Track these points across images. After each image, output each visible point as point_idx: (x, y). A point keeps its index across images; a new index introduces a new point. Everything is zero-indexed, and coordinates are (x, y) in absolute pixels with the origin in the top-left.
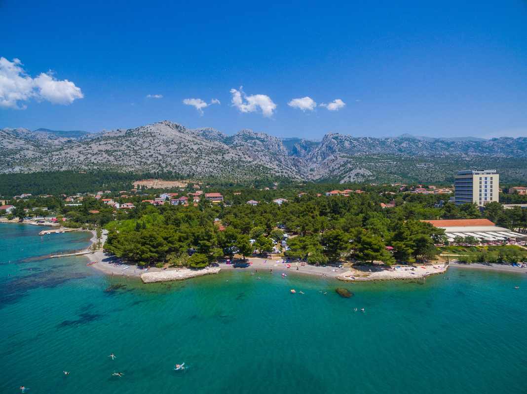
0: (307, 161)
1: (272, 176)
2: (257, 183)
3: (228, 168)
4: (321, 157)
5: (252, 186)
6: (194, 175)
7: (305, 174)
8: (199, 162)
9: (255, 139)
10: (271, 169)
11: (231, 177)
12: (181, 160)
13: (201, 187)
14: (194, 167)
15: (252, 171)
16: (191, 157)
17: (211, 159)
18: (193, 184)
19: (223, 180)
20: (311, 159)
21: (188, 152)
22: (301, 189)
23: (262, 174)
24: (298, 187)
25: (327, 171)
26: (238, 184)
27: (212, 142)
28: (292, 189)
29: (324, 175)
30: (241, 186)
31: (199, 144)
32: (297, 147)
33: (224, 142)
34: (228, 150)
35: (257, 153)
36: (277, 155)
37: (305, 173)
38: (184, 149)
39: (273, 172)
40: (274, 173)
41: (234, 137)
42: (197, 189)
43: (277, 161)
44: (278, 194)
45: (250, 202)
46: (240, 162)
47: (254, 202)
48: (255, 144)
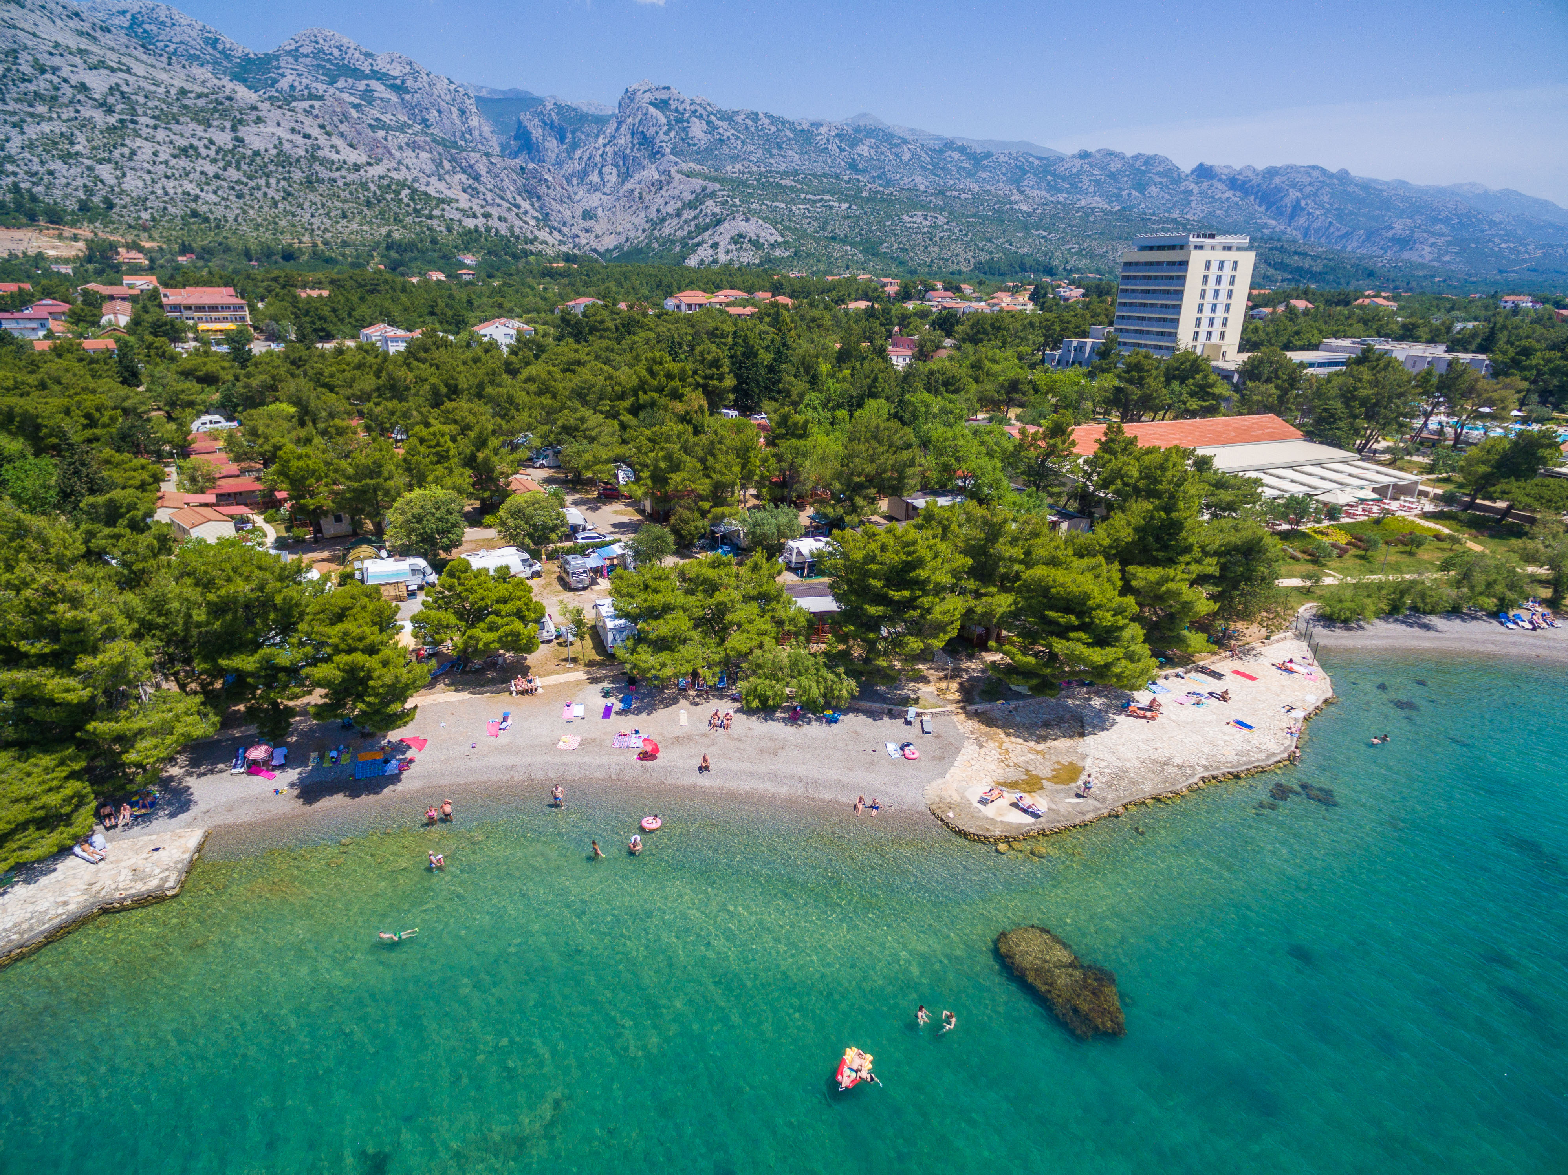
0: (569, 182)
1: (449, 230)
2: (393, 254)
3: (268, 185)
4: (615, 172)
5: (375, 265)
6: (110, 206)
7: (565, 230)
8: (126, 151)
9: (367, 77)
10: (443, 201)
11: (283, 223)
12: (32, 131)
13: (152, 260)
14: (105, 171)
15: (368, 204)
16: (86, 124)
17: (182, 142)
18: (113, 247)
19: (253, 238)
20: (583, 175)
21: (65, 100)
22: (565, 281)
23: (409, 220)
24: (549, 273)
25: (640, 220)
26: (315, 254)
27: (178, 68)
28: (531, 281)
29: (632, 234)
30: (329, 261)
31: (113, 70)
32: (530, 126)
33: (238, 77)
34: (254, 108)
35: (381, 134)
36: (461, 149)
37: (564, 224)
38: (41, 85)
39: (451, 213)
40: (457, 216)
41: (277, 58)
42: (136, 270)
43: (464, 171)
44: (484, 300)
45: (376, 333)
46: (317, 166)
47: (391, 331)
48: (368, 96)
